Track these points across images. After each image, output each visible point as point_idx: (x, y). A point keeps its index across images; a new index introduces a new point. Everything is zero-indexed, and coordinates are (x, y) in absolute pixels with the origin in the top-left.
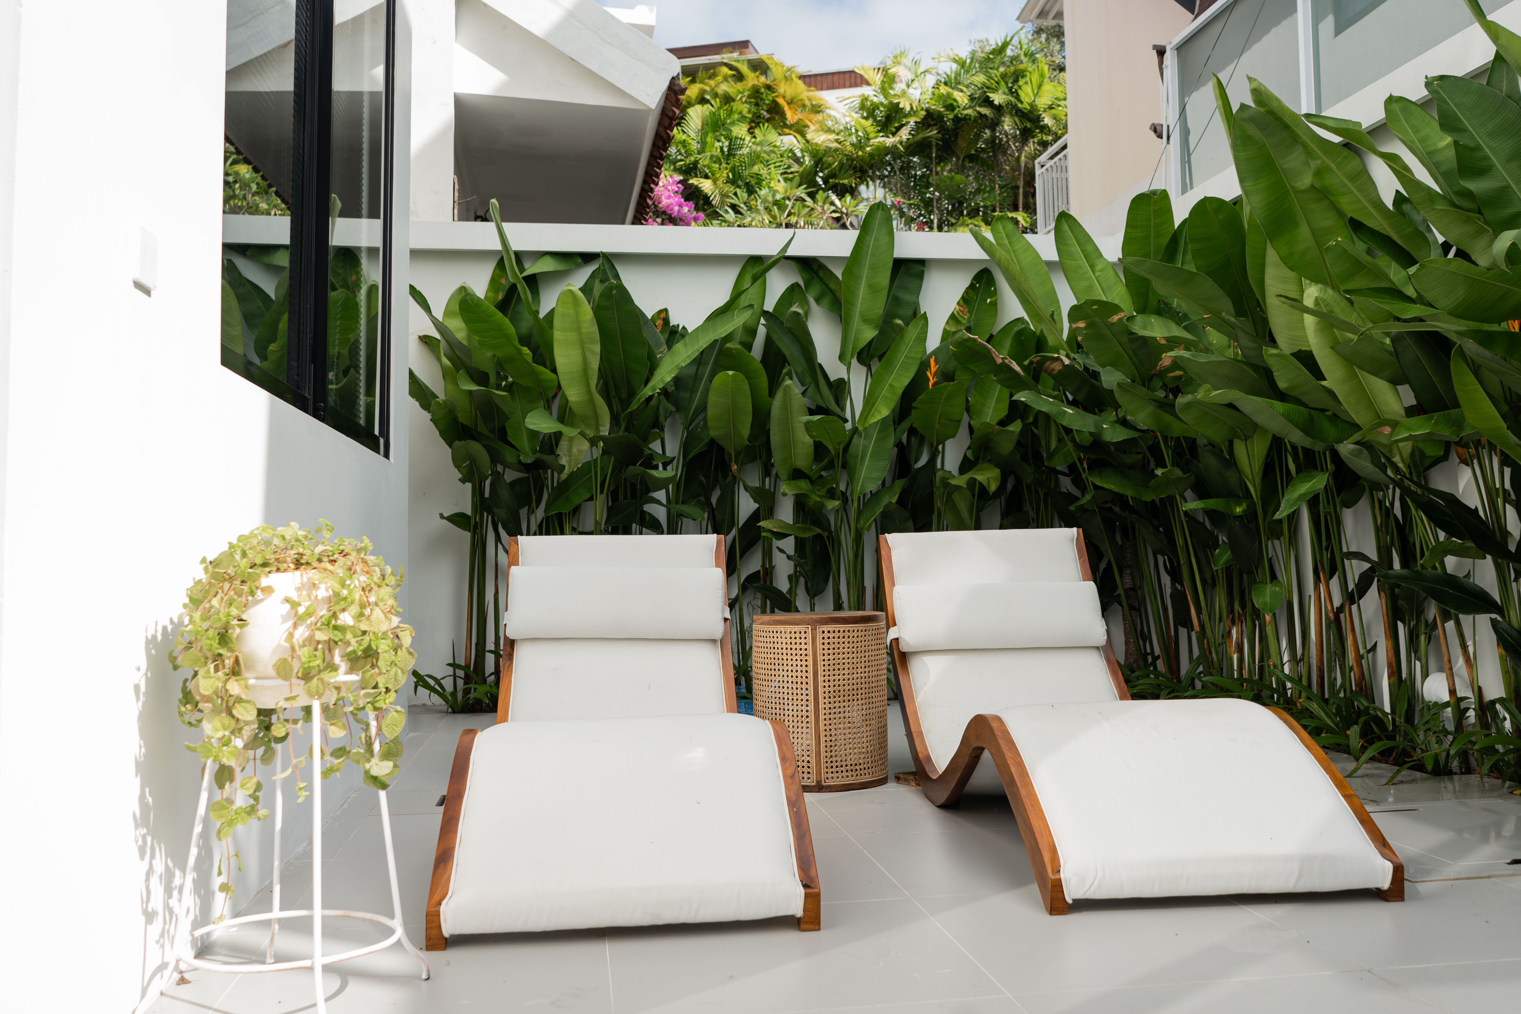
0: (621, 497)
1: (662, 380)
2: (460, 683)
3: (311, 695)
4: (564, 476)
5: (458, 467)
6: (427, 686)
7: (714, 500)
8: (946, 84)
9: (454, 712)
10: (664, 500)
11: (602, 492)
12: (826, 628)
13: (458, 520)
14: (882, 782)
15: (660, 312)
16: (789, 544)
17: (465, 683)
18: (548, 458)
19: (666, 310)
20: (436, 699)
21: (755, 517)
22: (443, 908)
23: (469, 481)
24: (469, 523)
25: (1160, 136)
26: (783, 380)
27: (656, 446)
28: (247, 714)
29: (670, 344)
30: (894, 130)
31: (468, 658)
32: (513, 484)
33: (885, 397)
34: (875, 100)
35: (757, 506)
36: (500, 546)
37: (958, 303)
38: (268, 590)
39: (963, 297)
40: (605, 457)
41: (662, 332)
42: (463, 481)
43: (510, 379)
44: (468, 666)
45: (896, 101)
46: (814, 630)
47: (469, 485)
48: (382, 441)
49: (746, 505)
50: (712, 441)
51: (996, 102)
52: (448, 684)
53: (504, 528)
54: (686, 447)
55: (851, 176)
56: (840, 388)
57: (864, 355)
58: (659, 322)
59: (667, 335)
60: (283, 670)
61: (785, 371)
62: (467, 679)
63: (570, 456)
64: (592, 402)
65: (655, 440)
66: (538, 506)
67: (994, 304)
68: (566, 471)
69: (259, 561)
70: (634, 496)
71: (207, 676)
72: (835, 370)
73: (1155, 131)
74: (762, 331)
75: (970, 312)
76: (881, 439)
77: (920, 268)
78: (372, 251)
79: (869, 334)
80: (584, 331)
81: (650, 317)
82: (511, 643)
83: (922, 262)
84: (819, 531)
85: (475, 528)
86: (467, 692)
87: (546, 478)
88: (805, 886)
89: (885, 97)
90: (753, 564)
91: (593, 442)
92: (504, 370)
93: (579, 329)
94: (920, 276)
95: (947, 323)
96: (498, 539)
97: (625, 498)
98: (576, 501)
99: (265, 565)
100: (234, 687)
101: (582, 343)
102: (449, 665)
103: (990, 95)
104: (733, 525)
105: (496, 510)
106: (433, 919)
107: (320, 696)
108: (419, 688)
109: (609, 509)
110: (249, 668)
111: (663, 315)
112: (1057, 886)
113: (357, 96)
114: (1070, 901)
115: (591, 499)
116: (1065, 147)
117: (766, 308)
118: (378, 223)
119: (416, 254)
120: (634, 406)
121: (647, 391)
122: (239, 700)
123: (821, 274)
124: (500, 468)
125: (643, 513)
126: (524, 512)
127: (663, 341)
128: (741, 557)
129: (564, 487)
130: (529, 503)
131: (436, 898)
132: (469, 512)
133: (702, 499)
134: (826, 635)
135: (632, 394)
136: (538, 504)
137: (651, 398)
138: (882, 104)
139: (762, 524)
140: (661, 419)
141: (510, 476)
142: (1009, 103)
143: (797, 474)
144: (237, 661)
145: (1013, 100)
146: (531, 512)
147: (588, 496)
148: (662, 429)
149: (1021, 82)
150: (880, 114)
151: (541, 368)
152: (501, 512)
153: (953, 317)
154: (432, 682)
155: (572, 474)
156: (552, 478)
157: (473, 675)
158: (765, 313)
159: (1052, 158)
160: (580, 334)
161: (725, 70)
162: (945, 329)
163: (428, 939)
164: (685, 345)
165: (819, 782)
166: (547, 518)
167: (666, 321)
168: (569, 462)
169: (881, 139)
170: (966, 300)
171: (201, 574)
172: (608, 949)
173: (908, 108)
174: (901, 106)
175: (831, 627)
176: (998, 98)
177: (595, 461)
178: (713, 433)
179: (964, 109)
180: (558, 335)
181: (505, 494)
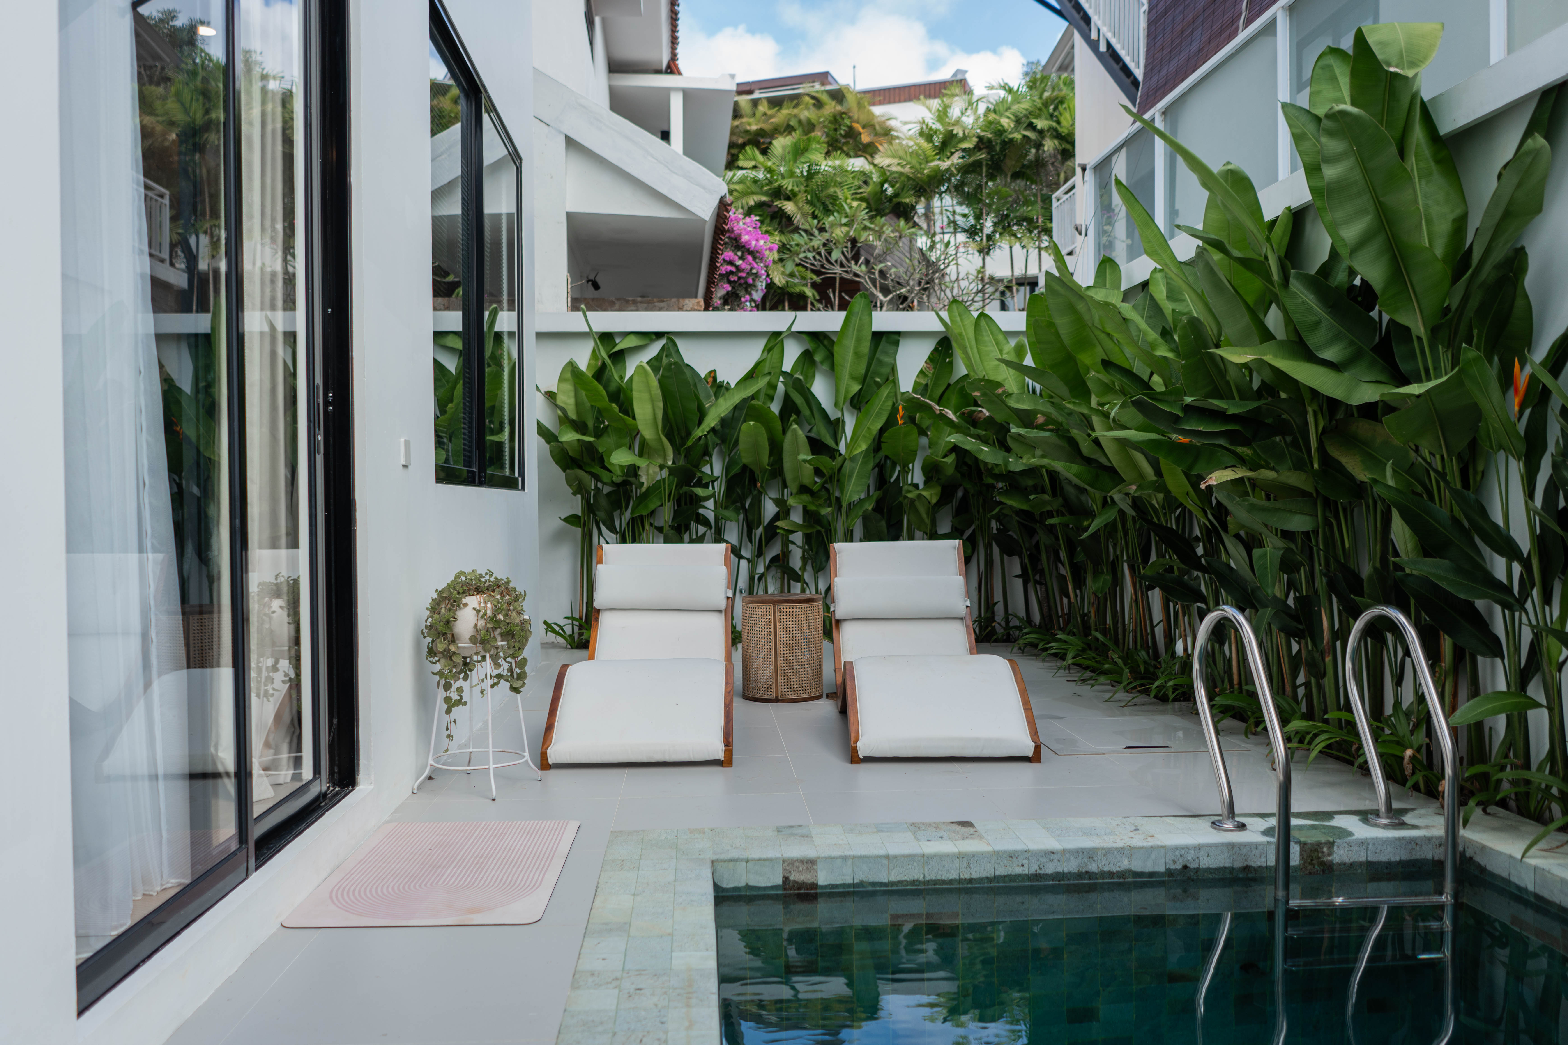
0: (683, 503)
1: (709, 425)
2: (576, 629)
3: (486, 652)
4: (644, 489)
5: (570, 486)
6: (554, 631)
7: (747, 506)
8: (995, 111)
9: (572, 648)
10: (712, 507)
11: (669, 501)
12: (781, 606)
13: (572, 520)
14: (819, 697)
15: (711, 372)
16: (798, 538)
17: (580, 629)
18: (632, 479)
19: (715, 371)
20: (560, 640)
21: (777, 517)
22: (549, 751)
23: (579, 493)
24: (580, 521)
25: (1080, 234)
26: (791, 425)
27: (707, 469)
28: (458, 660)
29: (717, 395)
30: (949, 154)
31: (581, 612)
32: (608, 495)
33: (864, 436)
34: (934, 127)
35: (778, 509)
36: (601, 538)
37: (926, 362)
38: (466, 605)
39: (929, 358)
40: (671, 477)
41: (712, 387)
42: (574, 494)
43: (606, 423)
44: (581, 618)
45: (951, 128)
46: (774, 607)
47: (579, 497)
48: (520, 479)
49: (770, 509)
50: (745, 467)
51: (1039, 127)
52: (568, 630)
53: (604, 524)
54: (727, 469)
55: (911, 195)
56: (836, 426)
57: (855, 401)
58: (710, 380)
59: (715, 389)
60: (473, 640)
61: (792, 419)
62: (581, 627)
63: (648, 475)
64: (660, 440)
65: (705, 465)
66: (626, 510)
67: (951, 363)
68: (645, 486)
69: (461, 591)
70: (691, 504)
71: (441, 642)
72: (833, 414)
73: (1077, 229)
74: (781, 387)
75: (935, 368)
76: (864, 463)
77: (896, 337)
78: (511, 334)
79: (856, 388)
80: (653, 393)
81: (703, 376)
82: (598, 611)
83: (898, 333)
84: (819, 528)
85: (584, 525)
86: (581, 634)
87: (632, 491)
88: (726, 746)
89: (942, 124)
90: (775, 550)
91: (662, 467)
92: (602, 417)
93: (650, 391)
94: (897, 344)
95: (918, 376)
96: (600, 533)
97: (686, 504)
98: (652, 507)
99: (463, 593)
100: (452, 648)
101: (652, 401)
102: (567, 618)
103: (1034, 121)
104: (760, 524)
105: (597, 513)
106: (544, 755)
107: (489, 652)
108: (549, 633)
109: (675, 511)
110: (459, 639)
111: (713, 374)
112: (855, 750)
113: (498, 216)
114: (861, 757)
115: (662, 505)
116: (1073, 187)
117: (784, 369)
118: (515, 314)
119: (540, 335)
120: (689, 443)
121: (699, 432)
122: (454, 653)
123: (826, 342)
124: (600, 485)
125: (698, 515)
126: (616, 514)
127: (712, 393)
128: (766, 545)
129: (645, 496)
130: (620, 508)
131: (545, 746)
132: (580, 514)
133: (739, 504)
134: (782, 610)
135: (689, 434)
136: (626, 509)
137: (700, 437)
138: (939, 130)
139: (778, 524)
140: (710, 449)
141: (607, 490)
142: (1051, 128)
143: (804, 489)
144: (453, 636)
145: (1054, 124)
146: (621, 514)
147: (660, 504)
148: (711, 456)
149: (1061, 108)
150: (937, 140)
151: (626, 417)
152: (601, 514)
153: (922, 372)
154: (557, 628)
155: (648, 488)
156: (636, 492)
157: (584, 625)
158: (785, 374)
159: (1067, 193)
160: (651, 395)
161: (807, 99)
162: (916, 381)
163: (542, 765)
164: (725, 400)
165: (777, 697)
166: (633, 519)
167: (715, 379)
168: (647, 480)
169: (936, 163)
170: (931, 359)
171: (435, 596)
172: (626, 771)
173: (961, 134)
174: (955, 132)
175: (785, 606)
176: (1040, 124)
177: (664, 479)
178: (745, 460)
179: (1011, 133)
180: (636, 395)
181: (603, 502)
